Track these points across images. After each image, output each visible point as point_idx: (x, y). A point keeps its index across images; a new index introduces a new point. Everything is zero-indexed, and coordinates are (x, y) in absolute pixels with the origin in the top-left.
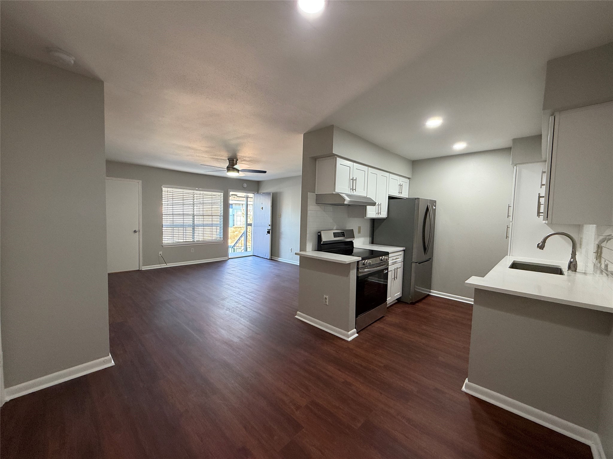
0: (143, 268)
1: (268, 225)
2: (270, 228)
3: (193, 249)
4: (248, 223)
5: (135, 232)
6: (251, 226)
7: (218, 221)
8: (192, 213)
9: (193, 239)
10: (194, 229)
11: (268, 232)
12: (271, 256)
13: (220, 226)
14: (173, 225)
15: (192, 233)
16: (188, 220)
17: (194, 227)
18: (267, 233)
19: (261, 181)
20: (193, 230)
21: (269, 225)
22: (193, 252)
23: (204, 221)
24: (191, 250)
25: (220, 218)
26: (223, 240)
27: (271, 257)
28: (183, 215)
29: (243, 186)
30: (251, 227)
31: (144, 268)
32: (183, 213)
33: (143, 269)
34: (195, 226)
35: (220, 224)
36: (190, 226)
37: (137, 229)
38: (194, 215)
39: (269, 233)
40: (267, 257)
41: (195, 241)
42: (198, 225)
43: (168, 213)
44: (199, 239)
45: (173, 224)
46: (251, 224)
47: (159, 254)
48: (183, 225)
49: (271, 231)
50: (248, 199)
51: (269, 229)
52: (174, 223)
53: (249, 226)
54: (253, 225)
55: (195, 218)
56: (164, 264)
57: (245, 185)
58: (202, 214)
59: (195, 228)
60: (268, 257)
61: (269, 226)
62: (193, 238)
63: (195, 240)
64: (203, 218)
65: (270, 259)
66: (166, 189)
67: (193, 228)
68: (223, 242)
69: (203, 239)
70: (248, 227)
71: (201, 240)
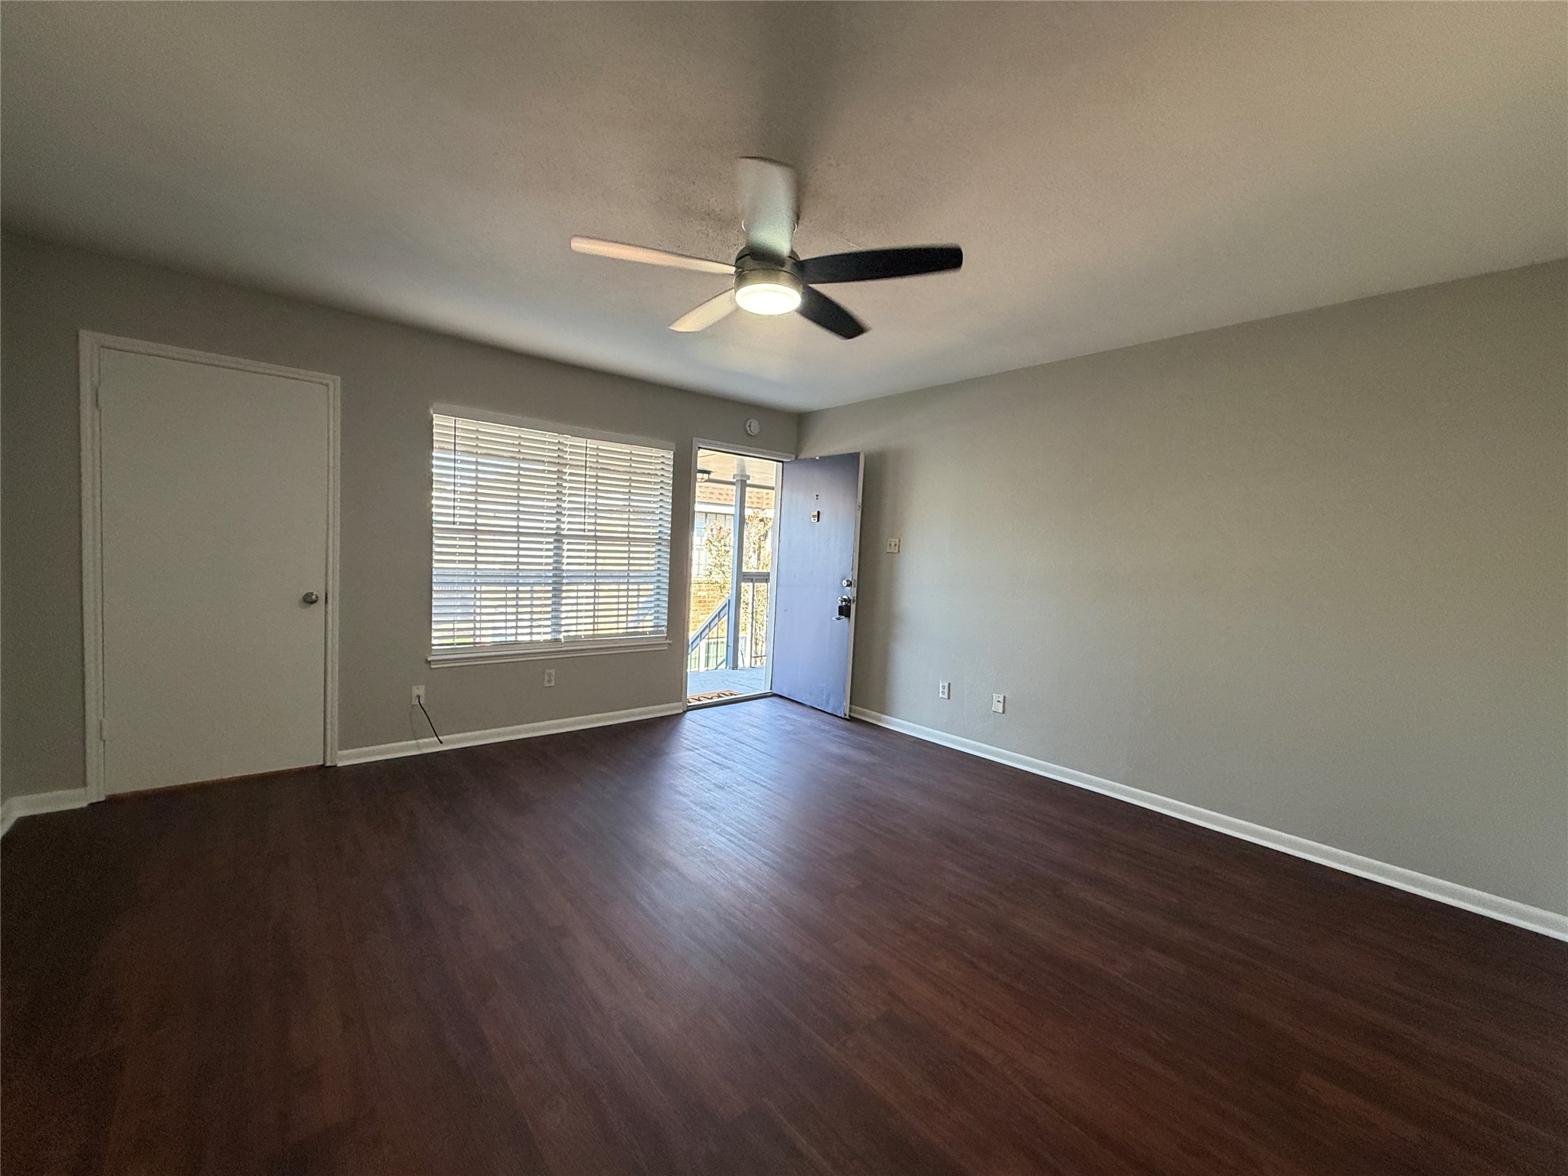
0: (342, 758)
1: (845, 583)
2: (850, 593)
3: (552, 671)
4: (744, 570)
5: (309, 600)
6: (767, 581)
7: (653, 561)
8: (554, 526)
9: (554, 631)
10: (557, 592)
11: (844, 611)
12: (851, 703)
13: (659, 581)
14: (476, 576)
15: (550, 609)
16: (539, 557)
17: (558, 582)
18: (838, 616)
19: (814, 412)
20: (554, 597)
21: (850, 585)
22: (553, 684)
23: (599, 561)
24: (546, 678)
25: (660, 550)
26: (666, 638)
27: (850, 711)
28: (519, 534)
29: (746, 431)
30: (766, 584)
31: (348, 757)
32: (518, 527)
33: (340, 764)
34: (565, 581)
35: (659, 575)
36: (542, 580)
37: (318, 590)
38: (559, 537)
39: (848, 616)
40: (834, 708)
41: (563, 640)
42: (578, 577)
43: (454, 523)
44: (579, 633)
45: (476, 568)
46: (768, 574)
47: (415, 695)
48: (518, 576)
49: (853, 607)
50: (748, 489)
51: (845, 597)
52: (479, 566)
53: (745, 580)
54: (773, 578)
55: (565, 547)
56: (433, 737)
57: (754, 426)
58: (593, 534)
59: (564, 588)
60: (839, 707)
61: (848, 586)
62: (557, 625)
63: (561, 636)
64: (593, 548)
65: (847, 717)
66: (449, 421)
67: (554, 590)
68: (669, 644)
69: (591, 633)
70: (743, 584)
71: (586, 636)
